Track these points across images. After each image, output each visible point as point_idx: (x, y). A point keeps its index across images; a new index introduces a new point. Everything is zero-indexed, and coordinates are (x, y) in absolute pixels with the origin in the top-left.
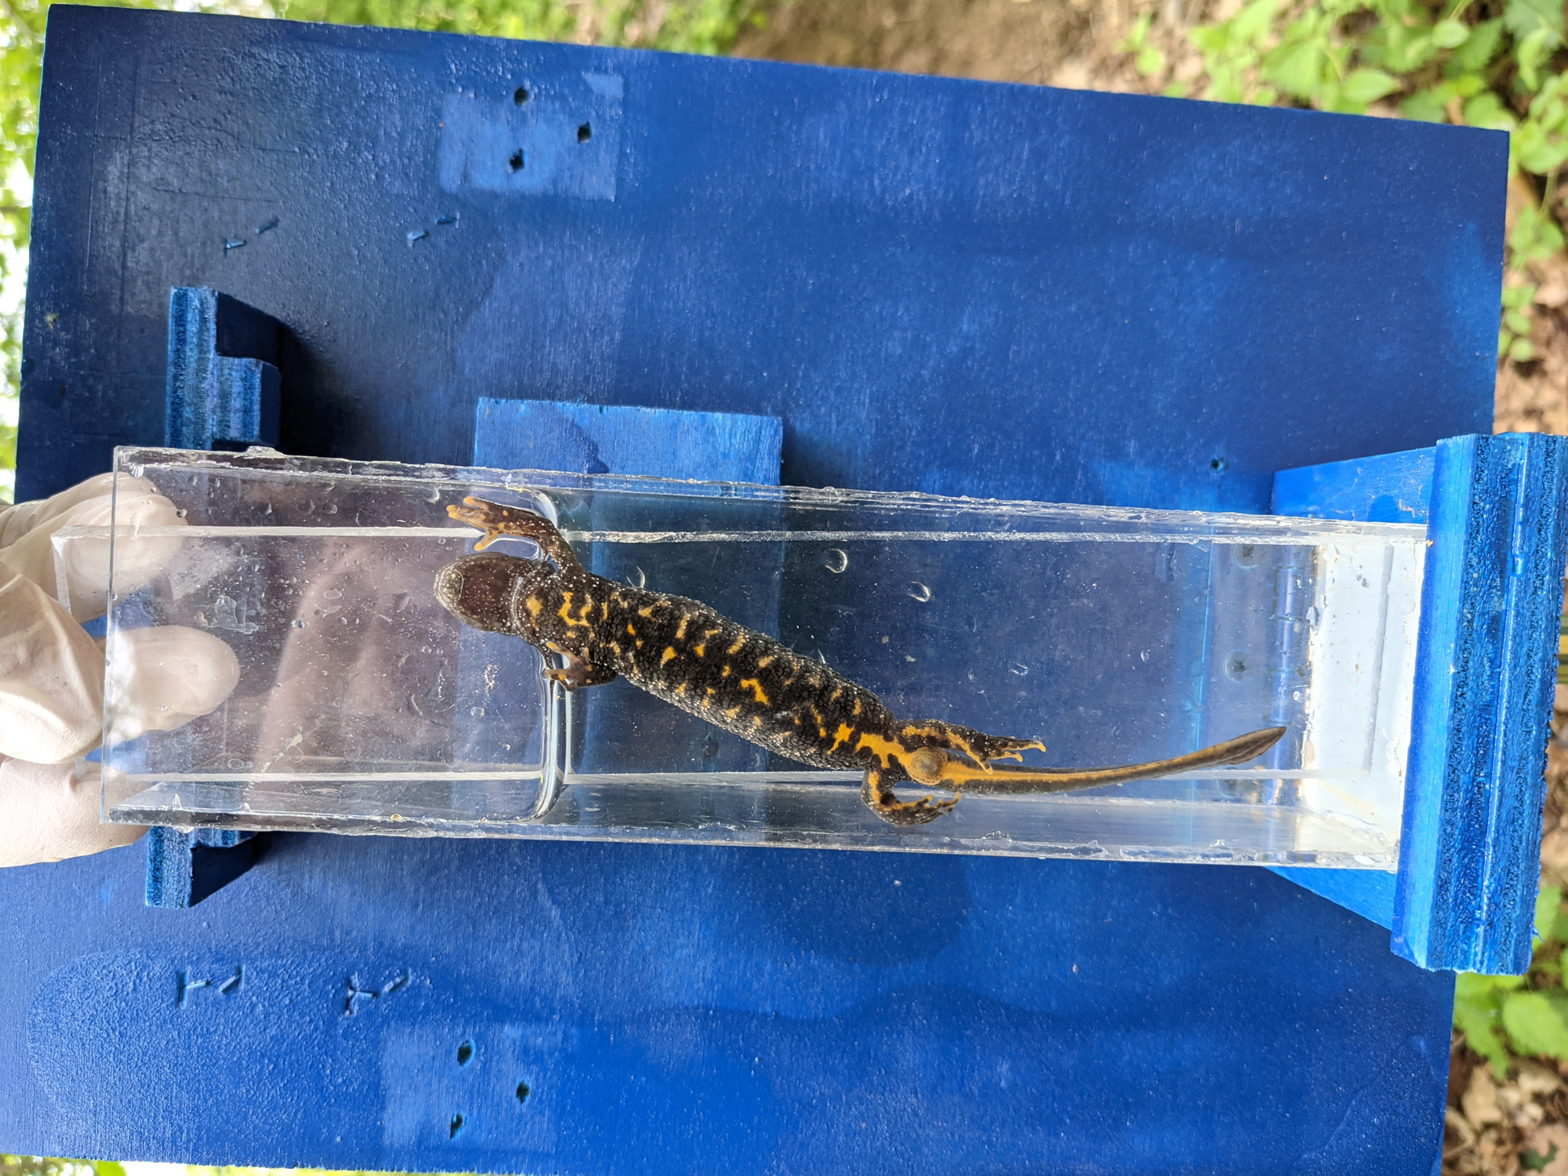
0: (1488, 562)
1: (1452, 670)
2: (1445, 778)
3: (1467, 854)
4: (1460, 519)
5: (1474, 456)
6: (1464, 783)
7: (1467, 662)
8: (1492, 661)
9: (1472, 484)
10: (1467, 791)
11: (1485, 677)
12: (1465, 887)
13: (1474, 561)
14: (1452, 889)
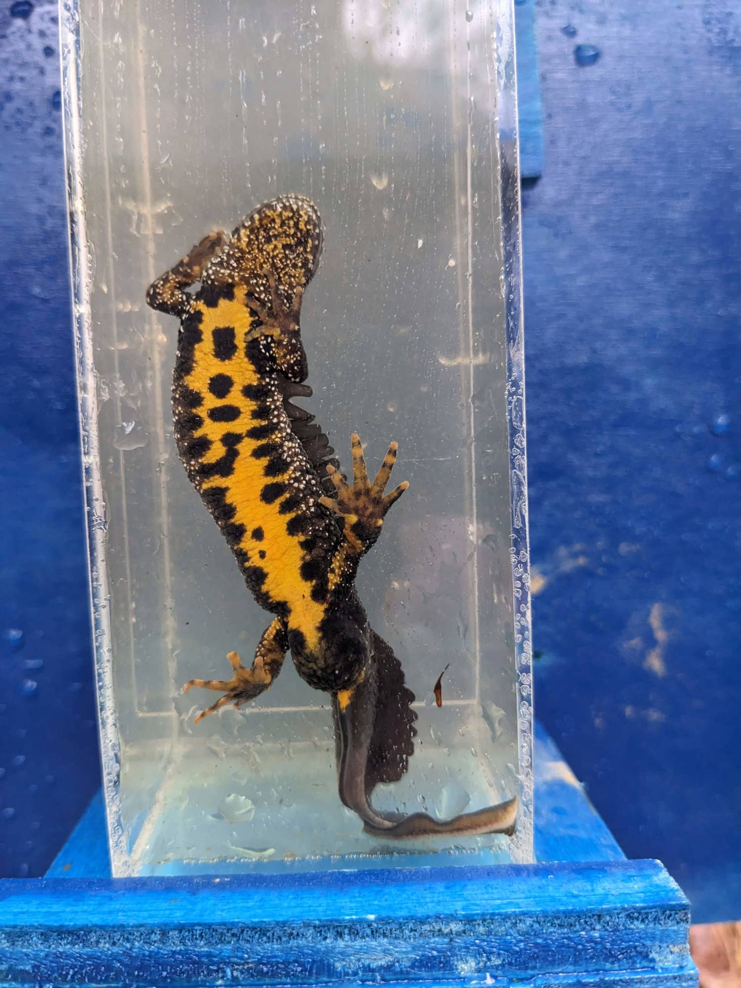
0: (522, 945)
1: (372, 917)
2: (224, 924)
3: (125, 965)
4: (573, 900)
5: (661, 907)
6: (221, 951)
7: (384, 935)
8: (389, 968)
9: (624, 909)
10: (209, 955)
11: (367, 962)
12: (82, 968)
13: (521, 926)
14: (77, 949)
